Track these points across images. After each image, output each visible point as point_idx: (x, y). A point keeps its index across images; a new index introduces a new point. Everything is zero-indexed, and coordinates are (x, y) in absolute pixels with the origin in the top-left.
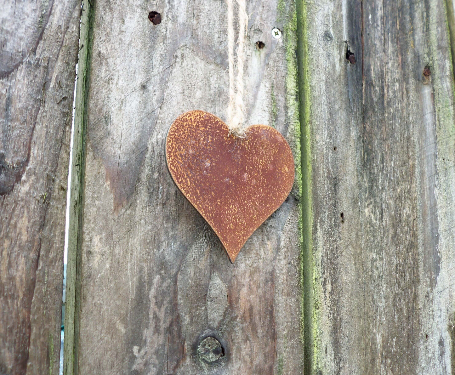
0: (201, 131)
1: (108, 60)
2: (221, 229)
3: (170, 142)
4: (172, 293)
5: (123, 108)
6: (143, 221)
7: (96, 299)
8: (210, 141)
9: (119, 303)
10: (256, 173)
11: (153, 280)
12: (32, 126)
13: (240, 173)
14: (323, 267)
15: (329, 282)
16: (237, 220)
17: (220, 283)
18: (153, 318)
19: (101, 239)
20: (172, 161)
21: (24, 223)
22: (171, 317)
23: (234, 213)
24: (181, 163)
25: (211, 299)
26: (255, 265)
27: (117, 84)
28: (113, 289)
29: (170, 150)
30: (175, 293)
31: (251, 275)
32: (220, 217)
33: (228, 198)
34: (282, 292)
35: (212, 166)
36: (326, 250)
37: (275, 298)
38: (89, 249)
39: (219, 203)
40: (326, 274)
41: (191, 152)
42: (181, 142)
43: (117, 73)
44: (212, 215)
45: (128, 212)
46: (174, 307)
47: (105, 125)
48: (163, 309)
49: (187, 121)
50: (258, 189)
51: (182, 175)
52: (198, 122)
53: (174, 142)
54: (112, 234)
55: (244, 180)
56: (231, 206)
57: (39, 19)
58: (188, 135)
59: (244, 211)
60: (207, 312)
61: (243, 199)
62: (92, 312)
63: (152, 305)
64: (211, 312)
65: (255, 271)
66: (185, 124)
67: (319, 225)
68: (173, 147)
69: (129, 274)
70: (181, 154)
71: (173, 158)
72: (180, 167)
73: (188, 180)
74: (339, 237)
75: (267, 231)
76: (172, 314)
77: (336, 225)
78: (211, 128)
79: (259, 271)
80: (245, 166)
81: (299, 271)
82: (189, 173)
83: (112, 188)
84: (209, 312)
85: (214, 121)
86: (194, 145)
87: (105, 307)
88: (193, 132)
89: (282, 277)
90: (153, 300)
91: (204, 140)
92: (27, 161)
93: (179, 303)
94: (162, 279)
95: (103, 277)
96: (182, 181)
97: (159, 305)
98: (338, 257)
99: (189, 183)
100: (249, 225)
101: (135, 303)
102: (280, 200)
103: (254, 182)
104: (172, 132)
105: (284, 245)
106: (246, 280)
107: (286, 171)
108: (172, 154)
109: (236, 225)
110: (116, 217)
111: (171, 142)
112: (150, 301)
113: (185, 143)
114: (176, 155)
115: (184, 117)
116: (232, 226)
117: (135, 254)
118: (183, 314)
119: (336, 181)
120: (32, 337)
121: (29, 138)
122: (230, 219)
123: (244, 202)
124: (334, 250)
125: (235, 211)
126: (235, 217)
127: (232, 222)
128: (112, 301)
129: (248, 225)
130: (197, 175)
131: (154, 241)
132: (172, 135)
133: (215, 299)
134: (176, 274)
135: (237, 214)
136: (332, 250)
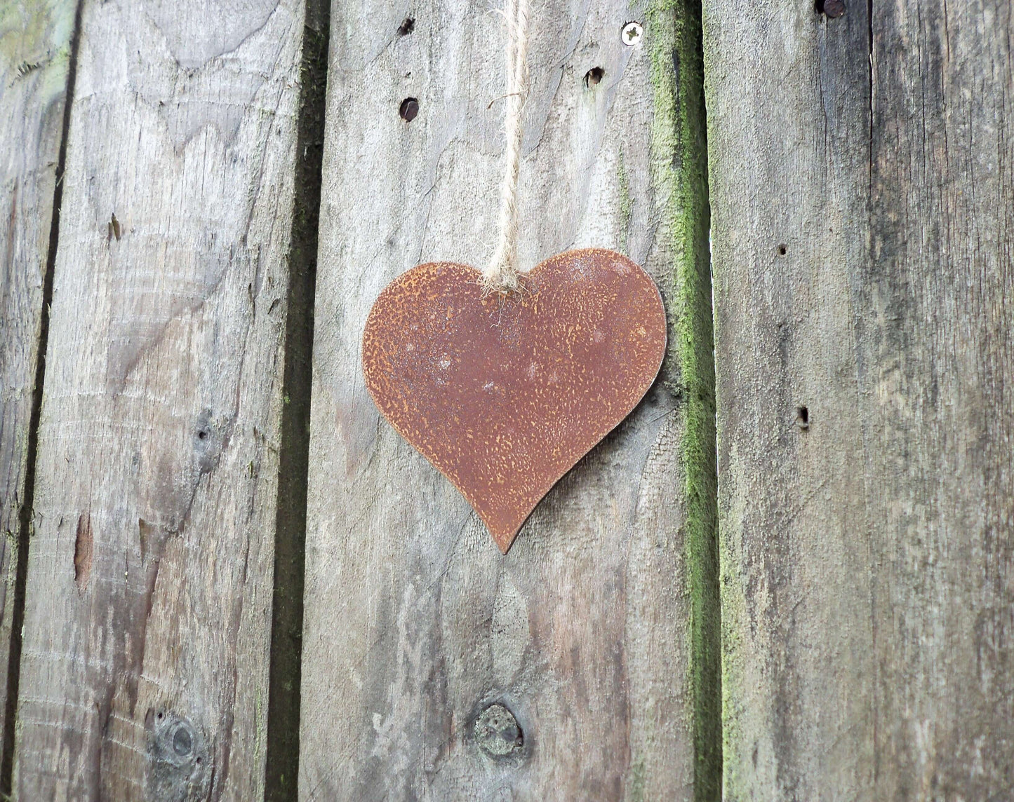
0: (431, 302)
1: (340, 216)
2: (476, 487)
3: (368, 339)
4: (433, 616)
5: (360, 292)
6: (388, 487)
7: (323, 628)
8: (449, 316)
9: (354, 635)
10: (558, 357)
11: (403, 593)
12: (240, 359)
13: (520, 365)
14: (746, 548)
15: (763, 586)
16: (513, 463)
17: (515, 595)
18: (403, 664)
19: (330, 524)
20: (372, 374)
21: (230, 513)
22: (431, 662)
23: (505, 450)
24: (390, 374)
25: (500, 628)
26: (584, 555)
27: (352, 252)
28: (345, 610)
29: (368, 354)
30: (438, 616)
31: (577, 575)
32: (472, 463)
33: (491, 422)
34: (644, 612)
35: (454, 366)
36: (756, 507)
37: (627, 626)
38: (313, 545)
39: (470, 436)
40: (755, 565)
41: (410, 347)
42: (391, 335)
43: (353, 234)
44: (455, 462)
45: (368, 474)
46: (436, 643)
47: (335, 329)
48: (419, 646)
49: (402, 290)
50: (563, 390)
51: (391, 395)
52: (424, 287)
53: (376, 338)
54: (345, 516)
55: (528, 378)
56: (498, 438)
57: (249, 187)
58: (405, 317)
59: (530, 443)
60: (492, 656)
61: (526, 418)
62: (317, 652)
63: (402, 640)
64: (499, 654)
65: (584, 568)
66: (398, 297)
67: (735, 447)
68: (376, 346)
69: (368, 584)
70: (390, 356)
71: (374, 367)
72: (389, 380)
73: (404, 402)
74: (793, 469)
75: (610, 478)
76: (432, 657)
77: (782, 441)
78: (453, 291)
79: (593, 568)
80: (532, 348)
81: (682, 562)
82: (406, 388)
83: (346, 435)
84: (495, 654)
85: (459, 275)
86: (415, 333)
87: (335, 643)
88: (413, 308)
89: (642, 577)
90: (403, 631)
91: (436, 319)
92: (236, 415)
93: (444, 637)
94: (416, 591)
95: (331, 592)
96: (393, 406)
97: (412, 639)
98: (790, 521)
99: (406, 407)
100: (543, 471)
101: (375, 635)
102: (623, 405)
103: (554, 378)
104: (373, 319)
105: (647, 505)
106: (565, 589)
107: (639, 338)
108: (372, 361)
109: (508, 474)
110: (350, 485)
111: (371, 338)
112: (398, 633)
113: (399, 334)
114: (380, 360)
115: (396, 285)
116: (501, 479)
117: (376, 548)
118: (452, 658)
119: (786, 330)
120: (238, 689)
121: (237, 379)
122: (495, 465)
123: (529, 424)
124: (781, 504)
125: (507, 445)
126: (507, 459)
127: (500, 469)
128: (344, 632)
129: (538, 471)
130: (422, 389)
131: (406, 522)
132: (372, 325)
133: (507, 628)
134: (440, 580)
135: (512, 451)
136: (774, 505)
